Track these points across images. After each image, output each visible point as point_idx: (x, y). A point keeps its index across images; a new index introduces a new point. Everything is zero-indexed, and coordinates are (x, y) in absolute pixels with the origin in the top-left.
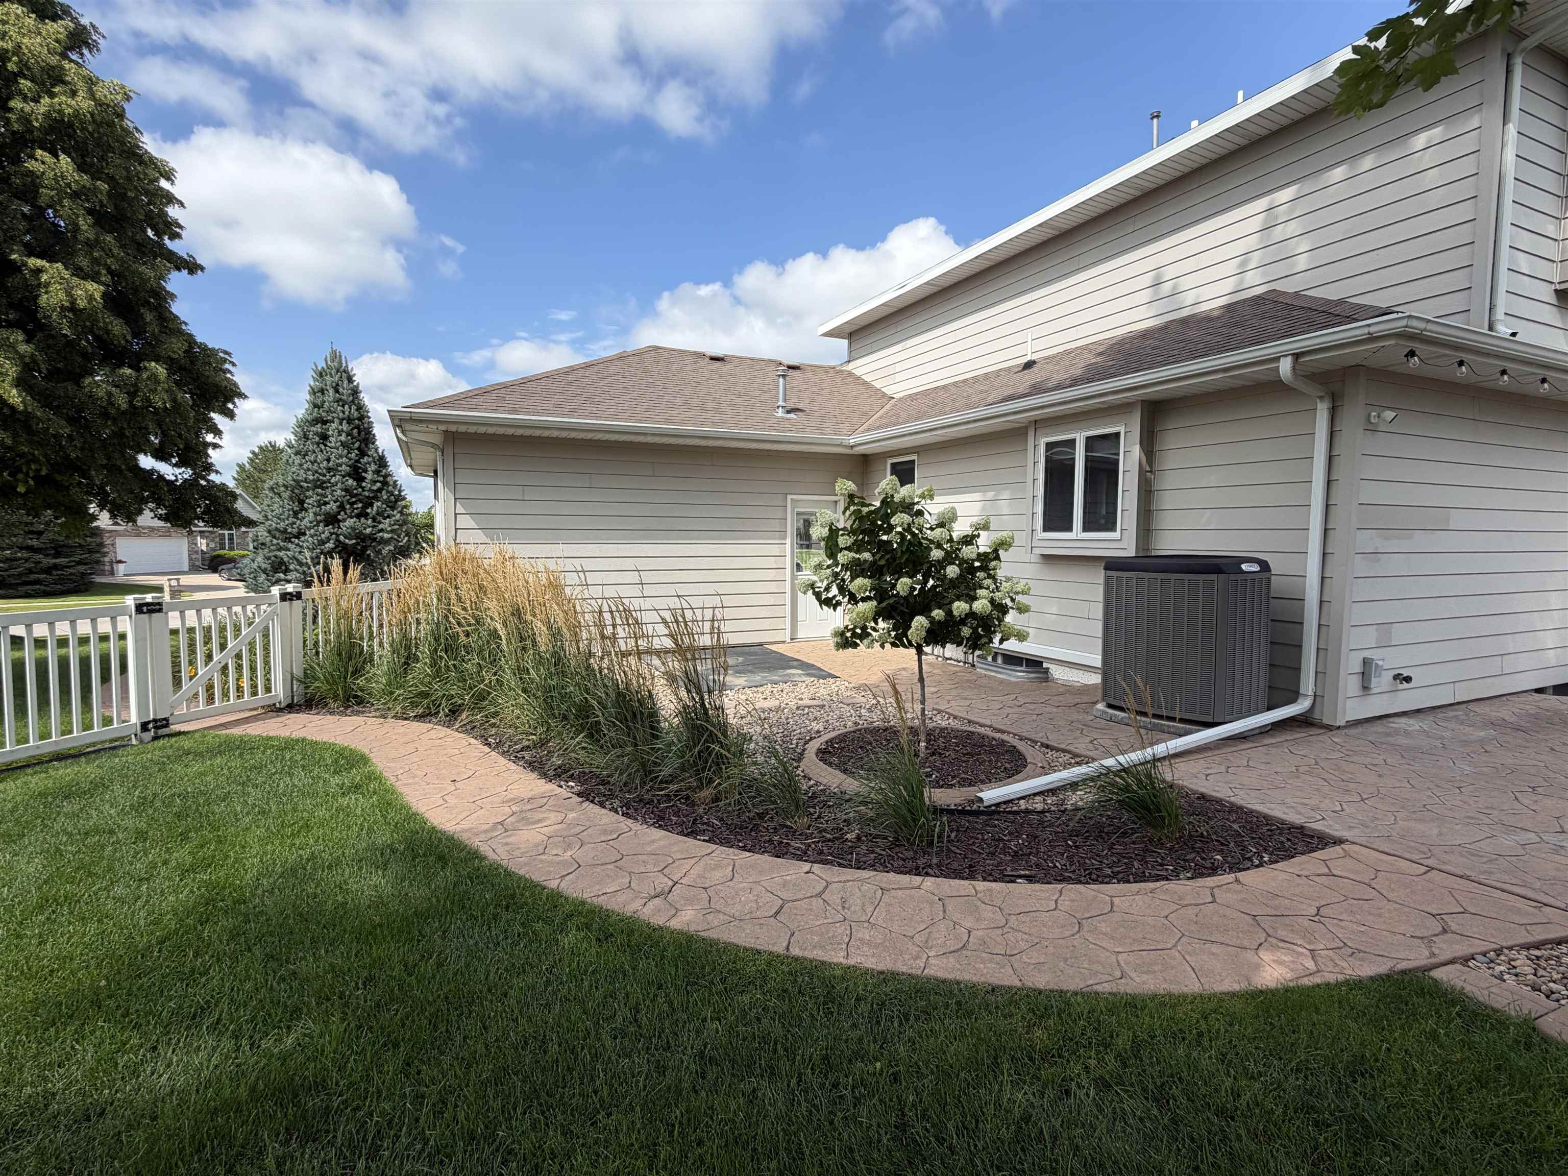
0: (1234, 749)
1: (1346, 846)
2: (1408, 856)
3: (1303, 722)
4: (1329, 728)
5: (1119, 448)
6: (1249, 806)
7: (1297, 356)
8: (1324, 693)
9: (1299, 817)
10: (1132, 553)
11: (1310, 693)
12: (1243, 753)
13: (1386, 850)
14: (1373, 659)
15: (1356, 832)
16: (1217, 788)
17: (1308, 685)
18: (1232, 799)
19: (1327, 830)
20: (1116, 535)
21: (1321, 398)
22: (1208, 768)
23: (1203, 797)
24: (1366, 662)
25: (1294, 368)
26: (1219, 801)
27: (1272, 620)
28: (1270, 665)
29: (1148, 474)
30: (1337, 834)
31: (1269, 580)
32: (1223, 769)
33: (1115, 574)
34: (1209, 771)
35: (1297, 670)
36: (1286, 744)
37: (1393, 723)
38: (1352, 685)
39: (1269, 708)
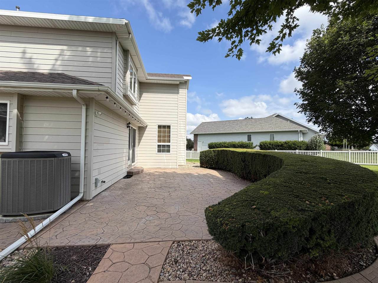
0: (63, 219)
1: (111, 247)
2: (127, 241)
3: (81, 201)
4: (88, 201)
5: (7, 109)
6: (76, 244)
7: (78, 90)
8: (86, 191)
9: (94, 241)
10: (14, 151)
11: (83, 191)
12: (66, 219)
13: (122, 242)
14: (98, 178)
15: (111, 239)
16: (62, 241)
17: (82, 189)
18: (69, 244)
19: (104, 243)
20: (6, 143)
21: (83, 105)
22: (56, 232)
23: (57, 248)
24: (96, 179)
25: (77, 94)
26: (64, 247)
27: (72, 171)
28: (71, 185)
29: (21, 121)
30: (106, 243)
31: (71, 158)
32: (62, 231)
33: (7, 160)
34: (56, 234)
35: (78, 185)
36: (78, 211)
37: (102, 194)
38: (93, 186)
39: (72, 200)
